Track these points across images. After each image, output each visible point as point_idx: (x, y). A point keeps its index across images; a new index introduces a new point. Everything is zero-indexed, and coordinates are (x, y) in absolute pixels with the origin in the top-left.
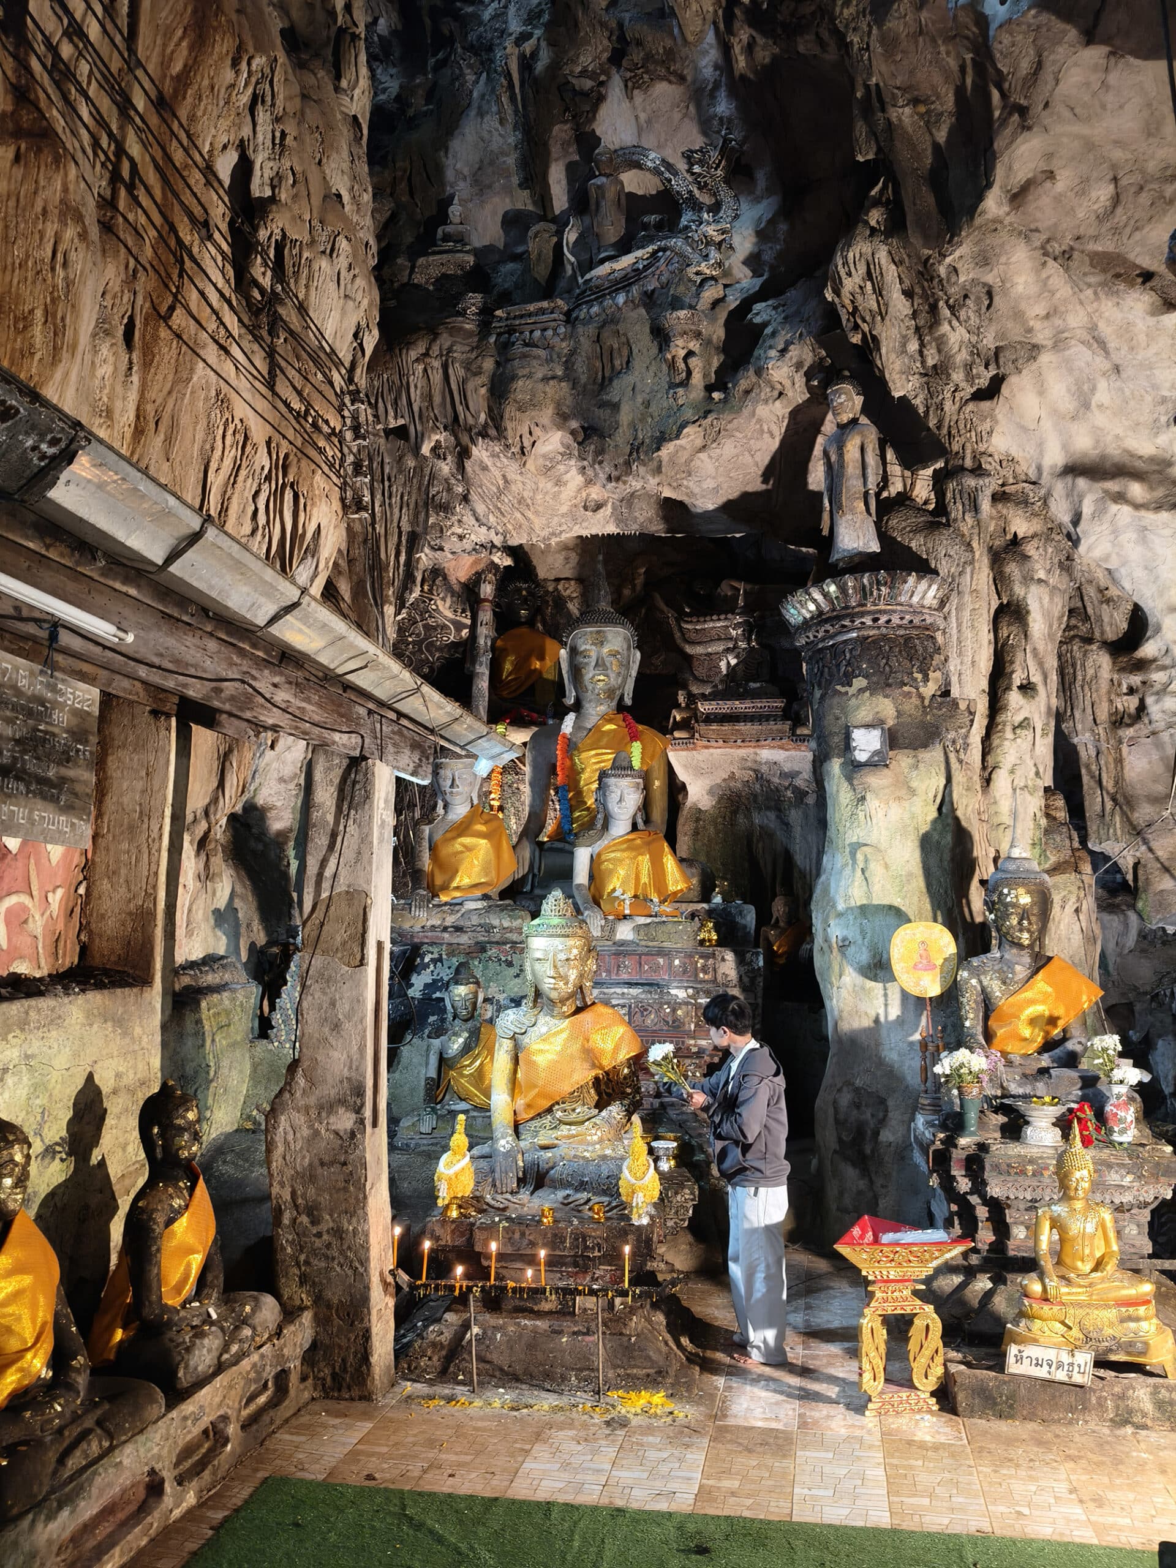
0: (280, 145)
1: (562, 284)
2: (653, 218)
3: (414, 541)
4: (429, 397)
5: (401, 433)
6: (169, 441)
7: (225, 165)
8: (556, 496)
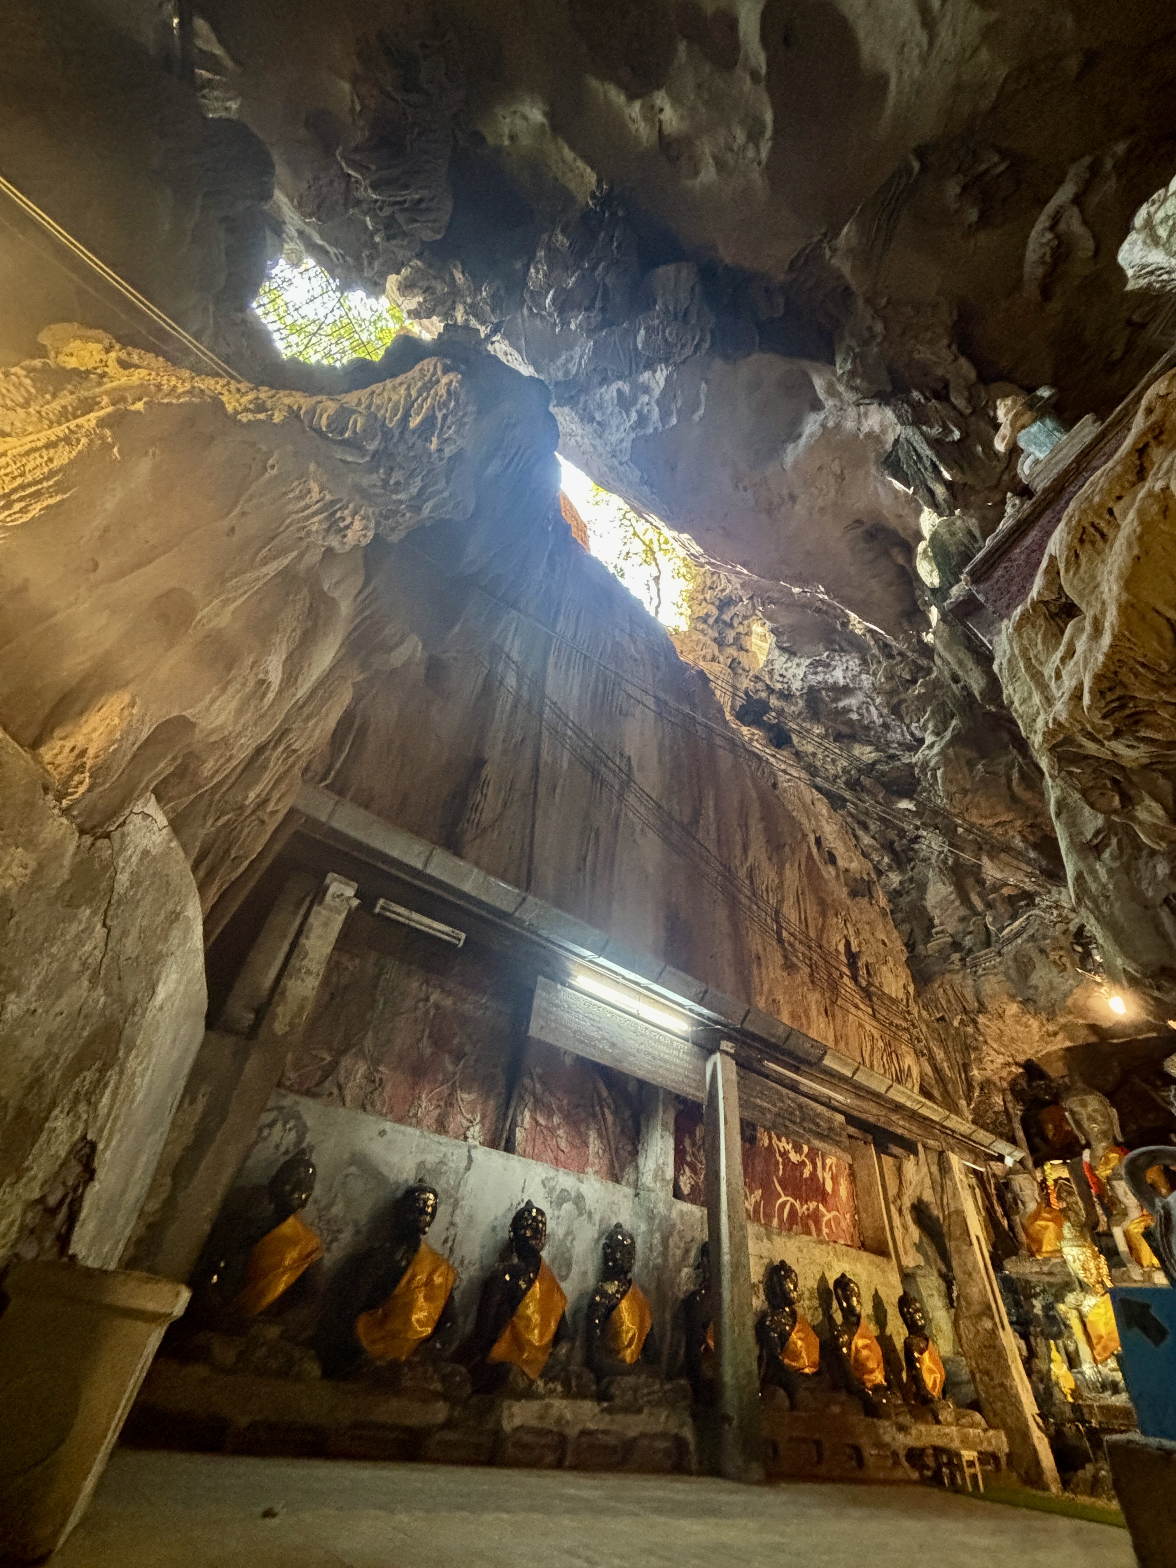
0: (858, 933)
1: (994, 939)
2: (1022, 903)
3: (966, 1067)
4: (949, 1001)
5: (942, 1019)
6: (847, 1044)
7: (841, 948)
8: (1029, 1032)
